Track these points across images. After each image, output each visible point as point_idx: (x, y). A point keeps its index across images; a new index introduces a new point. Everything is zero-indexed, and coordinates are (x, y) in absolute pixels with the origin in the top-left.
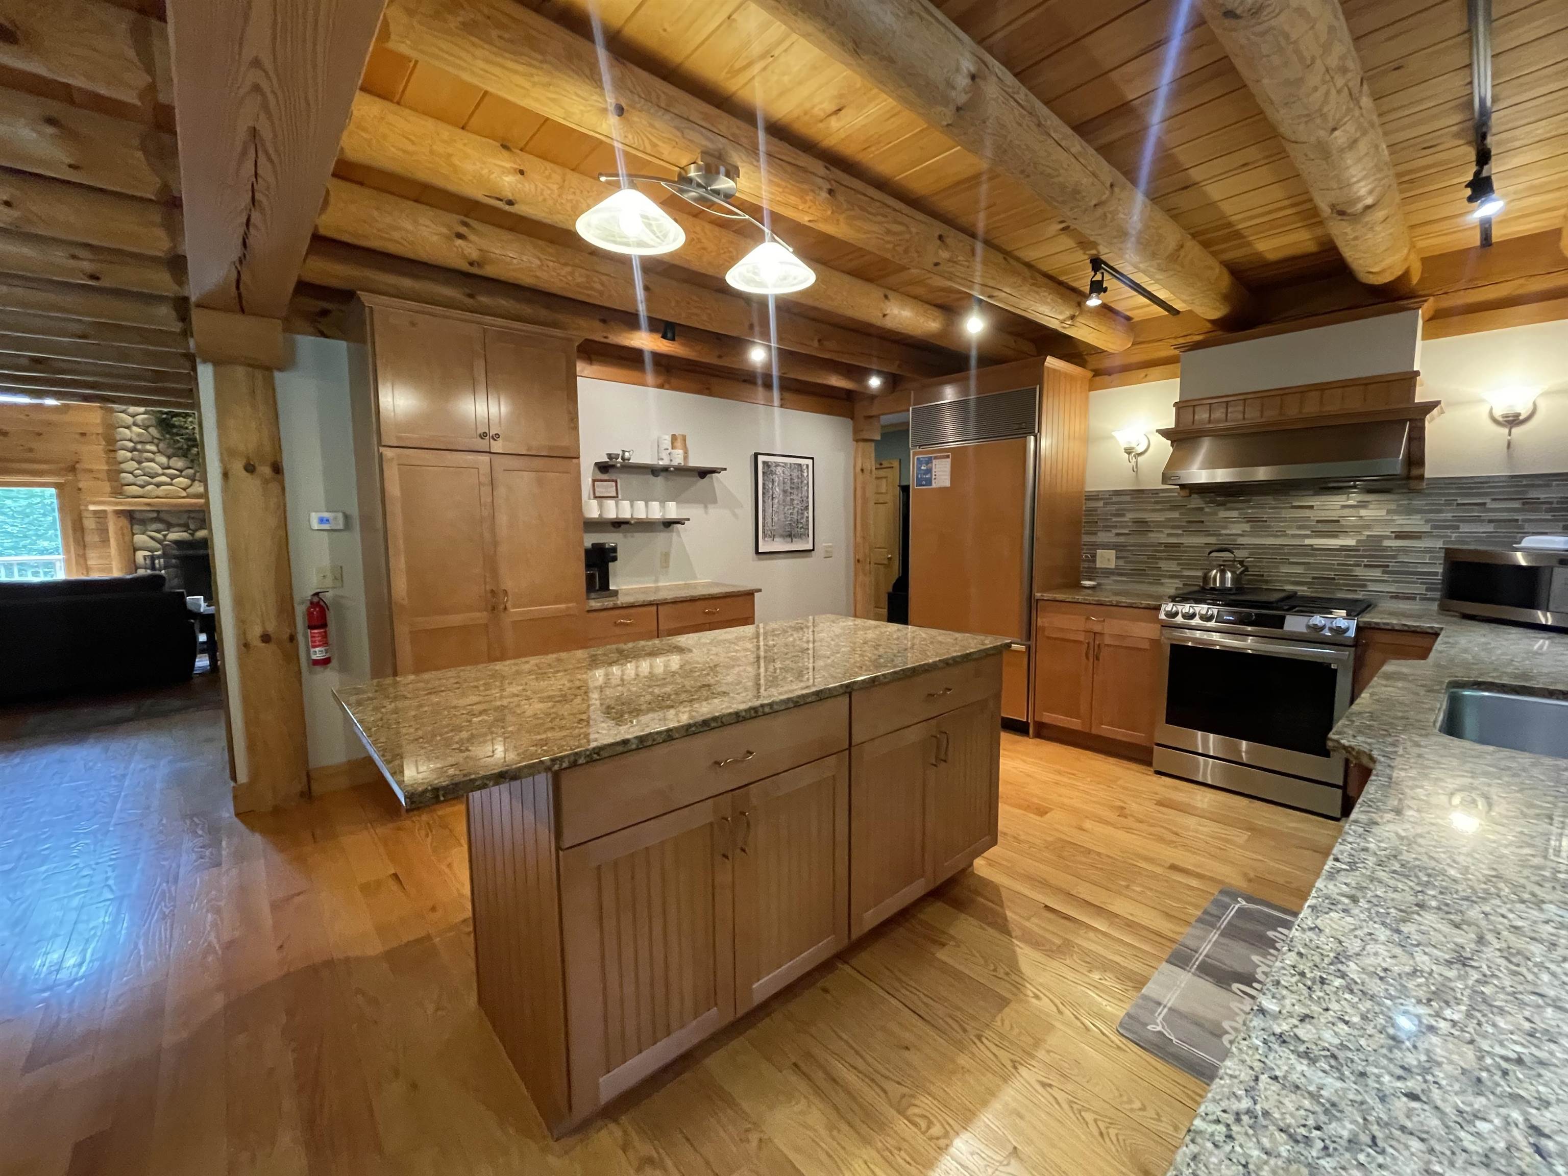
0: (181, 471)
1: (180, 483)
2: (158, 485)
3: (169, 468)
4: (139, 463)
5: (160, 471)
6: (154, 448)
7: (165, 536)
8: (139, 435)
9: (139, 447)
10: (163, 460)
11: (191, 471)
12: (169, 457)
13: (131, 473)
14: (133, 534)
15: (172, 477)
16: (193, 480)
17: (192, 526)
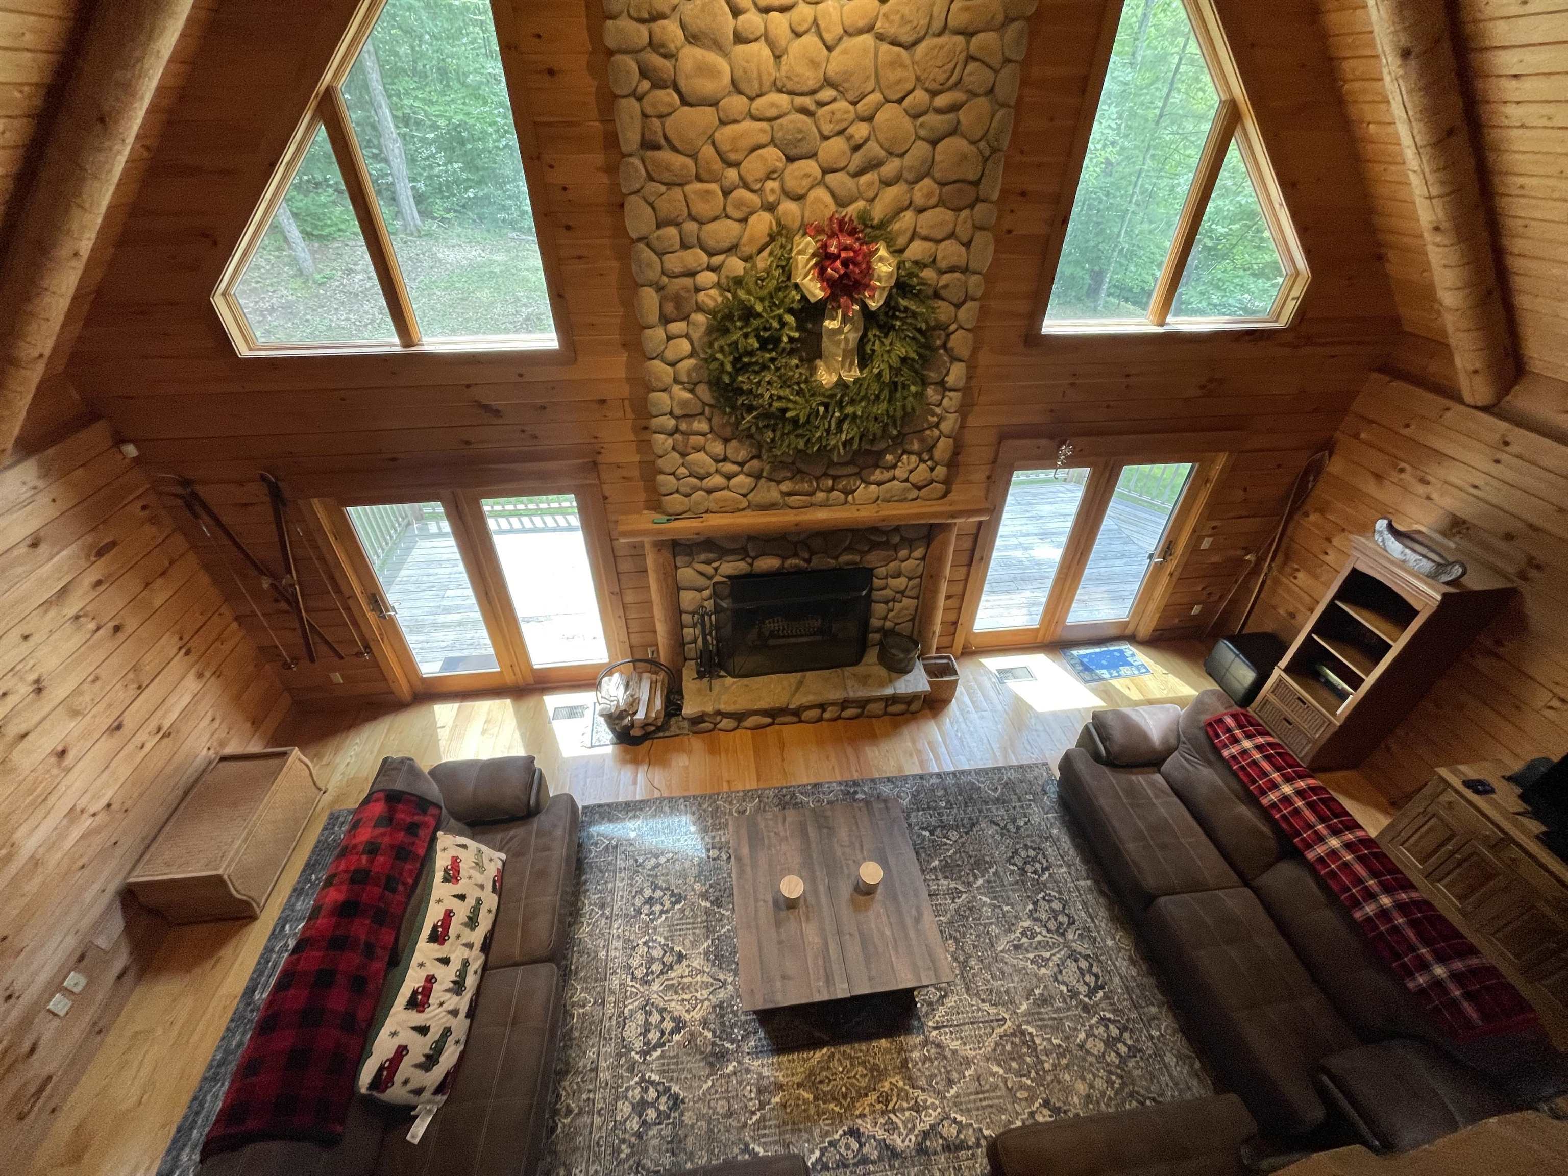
0: (741, 464)
1: (741, 485)
2: (709, 492)
3: (725, 459)
4: (684, 455)
5: (712, 466)
6: (704, 426)
7: (716, 569)
8: (684, 404)
9: (683, 427)
10: (717, 448)
11: (755, 463)
12: (726, 441)
13: (673, 474)
14: (676, 568)
15: (729, 477)
16: (758, 477)
17: (752, 554)
